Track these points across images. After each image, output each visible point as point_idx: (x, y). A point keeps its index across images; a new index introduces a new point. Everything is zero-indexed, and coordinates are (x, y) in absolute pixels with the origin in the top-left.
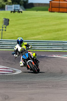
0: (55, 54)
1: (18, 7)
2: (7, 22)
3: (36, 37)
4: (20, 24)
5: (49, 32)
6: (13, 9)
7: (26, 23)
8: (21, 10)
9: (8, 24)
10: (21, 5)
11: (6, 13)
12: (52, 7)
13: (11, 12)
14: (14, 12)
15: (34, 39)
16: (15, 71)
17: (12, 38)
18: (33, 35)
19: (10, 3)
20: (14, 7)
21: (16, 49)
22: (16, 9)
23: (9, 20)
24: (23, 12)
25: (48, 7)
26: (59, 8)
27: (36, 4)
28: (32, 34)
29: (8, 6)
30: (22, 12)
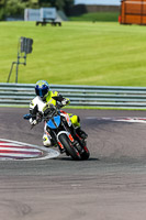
0: (132, 116)
1: (52, 12)
2: (27, 46)
3: (91, 79)
4: (57, 50)
5: (119, 67)
6: (42, 17)
7: (71, 49)
8: (58, 20)
9: (31, 50)
10: (58, 9)
11: (27, 26)
12: (126, 14)
13: (38, 23)
14: (44, 23)
15: (86, 83)
18: (85, 73)
19: (35, 4)
20: (45, 13)
22: (48, 16)
23: (31, 41)
24: (63, 23)
25: (117, 14)
26: (142, 15)
28: (83, 73)
30: (60, 24)
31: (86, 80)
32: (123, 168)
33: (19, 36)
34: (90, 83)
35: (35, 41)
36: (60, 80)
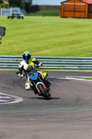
0: (68, 76)
1: (18, 10)
2: (2, 31)
4: (21, 34)
5: (60, 44)
6: (11, 13)
8: (22, 15)
9: (5, 34)
10: (21, 8)
12: (64, 11)
13: (9, 17)
14: (13, 17)
16: (14, 99)
17: (10, 53)
19: (7, 5)
20: (13, 11)
21: (21, 66)
22: (15, 13)
23: (5, 29)
24: (25, 17)
25: (58, 11)
26: (74, 11)
27: (42, 6)
30: (23, 18)
31: (39, 53)
34: (42, 55)
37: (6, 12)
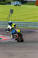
2: (12, 11)
3: (28, 20)
4: (19, 13)
5: (36, 17)
7: (23, 12)
10: (20, 2)
11: (12, 6)
12: (37, 3)
14: (16, 5)
22: (17, 4)
23: (13, 10)
24: (21, 5)
25: (35, 3)
27: (28, 1)
29: (13, 2)
31: (27, 20)
32: (37, 44)
33: (10, 9)
35: (14, 10)
36: (20, 20)
37: (14, 3)
